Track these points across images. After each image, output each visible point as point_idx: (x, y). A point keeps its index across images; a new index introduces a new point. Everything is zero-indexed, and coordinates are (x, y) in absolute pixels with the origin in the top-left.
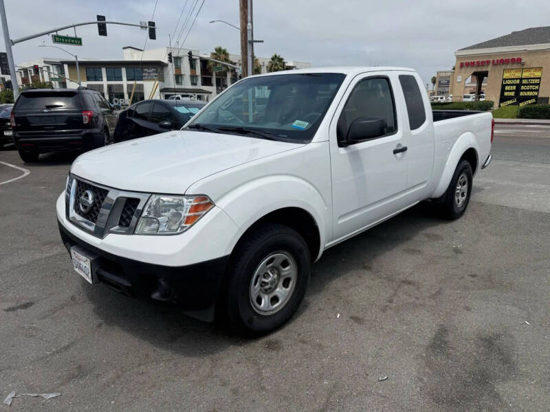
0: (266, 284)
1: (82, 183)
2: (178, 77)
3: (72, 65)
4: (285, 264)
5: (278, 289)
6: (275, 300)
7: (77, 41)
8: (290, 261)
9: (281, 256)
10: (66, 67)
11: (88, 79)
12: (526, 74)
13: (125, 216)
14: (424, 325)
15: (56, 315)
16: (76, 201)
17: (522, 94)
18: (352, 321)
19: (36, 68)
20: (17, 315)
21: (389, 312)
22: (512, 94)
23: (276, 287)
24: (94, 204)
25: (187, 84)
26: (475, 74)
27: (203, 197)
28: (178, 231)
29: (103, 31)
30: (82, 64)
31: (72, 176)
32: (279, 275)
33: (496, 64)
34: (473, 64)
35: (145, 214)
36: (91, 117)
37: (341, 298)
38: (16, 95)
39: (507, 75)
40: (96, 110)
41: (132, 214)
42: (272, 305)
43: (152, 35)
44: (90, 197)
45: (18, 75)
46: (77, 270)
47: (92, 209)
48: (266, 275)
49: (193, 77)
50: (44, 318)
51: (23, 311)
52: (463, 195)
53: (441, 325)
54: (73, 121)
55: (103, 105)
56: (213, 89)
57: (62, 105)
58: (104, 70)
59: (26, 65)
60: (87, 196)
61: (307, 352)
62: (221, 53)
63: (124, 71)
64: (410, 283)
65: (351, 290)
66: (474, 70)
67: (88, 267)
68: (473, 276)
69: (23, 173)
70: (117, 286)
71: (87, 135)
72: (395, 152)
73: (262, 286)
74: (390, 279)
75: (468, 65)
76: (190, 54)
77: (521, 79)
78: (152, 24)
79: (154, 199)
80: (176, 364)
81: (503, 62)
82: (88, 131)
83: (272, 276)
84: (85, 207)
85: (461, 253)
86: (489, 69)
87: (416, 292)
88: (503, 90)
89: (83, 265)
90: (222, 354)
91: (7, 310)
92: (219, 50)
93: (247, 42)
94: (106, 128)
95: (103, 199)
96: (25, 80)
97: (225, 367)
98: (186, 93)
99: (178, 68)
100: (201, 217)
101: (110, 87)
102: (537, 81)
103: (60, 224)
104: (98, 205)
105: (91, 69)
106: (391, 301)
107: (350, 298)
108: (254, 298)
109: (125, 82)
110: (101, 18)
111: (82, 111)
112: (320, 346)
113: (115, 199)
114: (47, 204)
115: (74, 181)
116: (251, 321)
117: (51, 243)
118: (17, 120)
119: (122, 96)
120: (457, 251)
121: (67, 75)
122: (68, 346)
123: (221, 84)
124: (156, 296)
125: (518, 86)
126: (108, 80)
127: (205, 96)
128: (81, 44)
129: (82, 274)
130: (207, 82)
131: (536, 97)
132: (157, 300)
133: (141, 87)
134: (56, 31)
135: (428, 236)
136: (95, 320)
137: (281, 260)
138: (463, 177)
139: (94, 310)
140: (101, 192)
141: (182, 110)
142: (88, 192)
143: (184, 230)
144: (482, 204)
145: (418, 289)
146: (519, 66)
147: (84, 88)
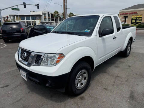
0: (80, 79)
1: (23, 50)
2: (45, 19)
3: (17, 16)
4: (85, 73)
5: (83, 81)
6: (82, 84)
7: (18, 9)
8: (86, 72)
9: (83, 71)
10: (15, 16)
11: (21, 20)
12: (138, 17)
13: (37, 60)
14: (126, 91)
15: (16, 89)
16: (21, 55)
17: (137, 22)
18: (104, 89)
19: (7, 17)
20: (4, 89)
21: (115, 86)
22: (134, 22)
23: (82, 80)
24: (27, 56)
25: (47, 21)
26: (124, 17)
27: (61, 54)
28: (54, 65)
29: (25, 7)
30: (20, 16)
31: (20, 48)
32: (83, 77)
33: (130, 14)
34: (124, 14)
35: (43, 59)
36: (23, 30)
37: (100, 82)
38: (2, 24)
39: (133, 17)
40: (24, 28)
41: (39, 60)
42: (81, 86)
43: (38, 8)
44: (26, 54)
45: (3, 19)
46: (22, 76)
47: (26, 58)
48: (79, 77)
49: (49, 19)
50: (12, 90)
51: (6, 88)
52: (129, 50)
53: (131, 90)
54: (18, 31)
55: (26, 26)
56: (54, 22)
57: (15, 27)
58: (25, 17)
59: (4, 16)
60: (24, 54)
61: (93, 100)
62: (56, 12)
63: (31, 17)
64: (119, 77)
65: (102, 79)
66: (124, 16)
67: (26, 75)
68: (136, 74)
69: (5, 45)
70: (35, 81)
71: (22, 35)
72: (114, 38)
73: (78, 80)
74: (113, 76)
75: (122, 14)
76: (48, 12)
77: (137, 18)
78: (38, 5)
79: (46, 55)
80: (53, 105)
81: (132, 13)
82: (22, 34)
83: (81, 77)
84: (24, 57)
85: (131, 67)
86: (128, 15)
87: (121, 79)
88: (132, 21)
89: (24, 75)
90: (67, 101)
91: (1, 88)
92: (56, 11)
93: (65, 8)
94: (27, 33)
95: (30, 55)
96: (4, 20)
97: (69, 106)
98: (47, 23)
99: (45, 16)
100: (61, 60)
101: (27, 22)
102: (141, 18)
103: (16, 62)
104: (28, 57)
105: (22, 17)
106: (114, 83)
107: (102, 82)
108: (76, 84)
109: (31, 20)
110: (24, 3)
111: (20, 28)
112: (96, 98)
113: (34, 55)
114: (12, 54)
115: (20, 49)
116: (76, 91)
117: (13, 66)
118: (3, 31)
119: (30, 24)
120: (129, 66)
121: (16, 19)
122: (20, 99)
123: (56, 21)
124: (47, 85)
125: (136, 20)
126: (27, 20)
127: (52, 24)
128: (19, 10)
129: (23, 77)
130: (53, 20)
131: (141, 23)
132: (48, 87)
133: (35, 21)
134: (13, 7)
135: (120, 62)
136: (28, 91)
137: (83, 72)
138: (129, 45)
139: (27, 87)
140: (29, 53)
141: (48, 27)
142: (25, 53)
143: (56, 65)
144: (133, 52)
145: (121, 78)
146: (136, 14)
147: (20, 22)
